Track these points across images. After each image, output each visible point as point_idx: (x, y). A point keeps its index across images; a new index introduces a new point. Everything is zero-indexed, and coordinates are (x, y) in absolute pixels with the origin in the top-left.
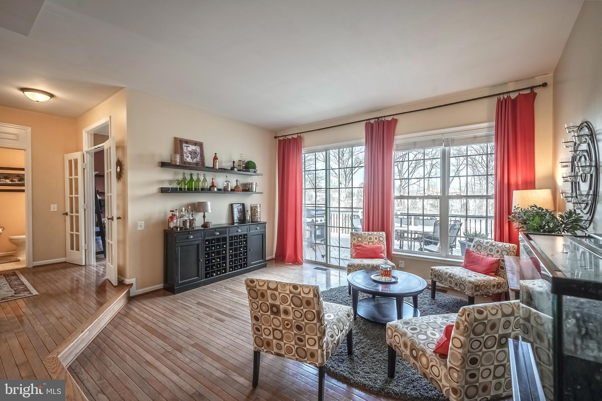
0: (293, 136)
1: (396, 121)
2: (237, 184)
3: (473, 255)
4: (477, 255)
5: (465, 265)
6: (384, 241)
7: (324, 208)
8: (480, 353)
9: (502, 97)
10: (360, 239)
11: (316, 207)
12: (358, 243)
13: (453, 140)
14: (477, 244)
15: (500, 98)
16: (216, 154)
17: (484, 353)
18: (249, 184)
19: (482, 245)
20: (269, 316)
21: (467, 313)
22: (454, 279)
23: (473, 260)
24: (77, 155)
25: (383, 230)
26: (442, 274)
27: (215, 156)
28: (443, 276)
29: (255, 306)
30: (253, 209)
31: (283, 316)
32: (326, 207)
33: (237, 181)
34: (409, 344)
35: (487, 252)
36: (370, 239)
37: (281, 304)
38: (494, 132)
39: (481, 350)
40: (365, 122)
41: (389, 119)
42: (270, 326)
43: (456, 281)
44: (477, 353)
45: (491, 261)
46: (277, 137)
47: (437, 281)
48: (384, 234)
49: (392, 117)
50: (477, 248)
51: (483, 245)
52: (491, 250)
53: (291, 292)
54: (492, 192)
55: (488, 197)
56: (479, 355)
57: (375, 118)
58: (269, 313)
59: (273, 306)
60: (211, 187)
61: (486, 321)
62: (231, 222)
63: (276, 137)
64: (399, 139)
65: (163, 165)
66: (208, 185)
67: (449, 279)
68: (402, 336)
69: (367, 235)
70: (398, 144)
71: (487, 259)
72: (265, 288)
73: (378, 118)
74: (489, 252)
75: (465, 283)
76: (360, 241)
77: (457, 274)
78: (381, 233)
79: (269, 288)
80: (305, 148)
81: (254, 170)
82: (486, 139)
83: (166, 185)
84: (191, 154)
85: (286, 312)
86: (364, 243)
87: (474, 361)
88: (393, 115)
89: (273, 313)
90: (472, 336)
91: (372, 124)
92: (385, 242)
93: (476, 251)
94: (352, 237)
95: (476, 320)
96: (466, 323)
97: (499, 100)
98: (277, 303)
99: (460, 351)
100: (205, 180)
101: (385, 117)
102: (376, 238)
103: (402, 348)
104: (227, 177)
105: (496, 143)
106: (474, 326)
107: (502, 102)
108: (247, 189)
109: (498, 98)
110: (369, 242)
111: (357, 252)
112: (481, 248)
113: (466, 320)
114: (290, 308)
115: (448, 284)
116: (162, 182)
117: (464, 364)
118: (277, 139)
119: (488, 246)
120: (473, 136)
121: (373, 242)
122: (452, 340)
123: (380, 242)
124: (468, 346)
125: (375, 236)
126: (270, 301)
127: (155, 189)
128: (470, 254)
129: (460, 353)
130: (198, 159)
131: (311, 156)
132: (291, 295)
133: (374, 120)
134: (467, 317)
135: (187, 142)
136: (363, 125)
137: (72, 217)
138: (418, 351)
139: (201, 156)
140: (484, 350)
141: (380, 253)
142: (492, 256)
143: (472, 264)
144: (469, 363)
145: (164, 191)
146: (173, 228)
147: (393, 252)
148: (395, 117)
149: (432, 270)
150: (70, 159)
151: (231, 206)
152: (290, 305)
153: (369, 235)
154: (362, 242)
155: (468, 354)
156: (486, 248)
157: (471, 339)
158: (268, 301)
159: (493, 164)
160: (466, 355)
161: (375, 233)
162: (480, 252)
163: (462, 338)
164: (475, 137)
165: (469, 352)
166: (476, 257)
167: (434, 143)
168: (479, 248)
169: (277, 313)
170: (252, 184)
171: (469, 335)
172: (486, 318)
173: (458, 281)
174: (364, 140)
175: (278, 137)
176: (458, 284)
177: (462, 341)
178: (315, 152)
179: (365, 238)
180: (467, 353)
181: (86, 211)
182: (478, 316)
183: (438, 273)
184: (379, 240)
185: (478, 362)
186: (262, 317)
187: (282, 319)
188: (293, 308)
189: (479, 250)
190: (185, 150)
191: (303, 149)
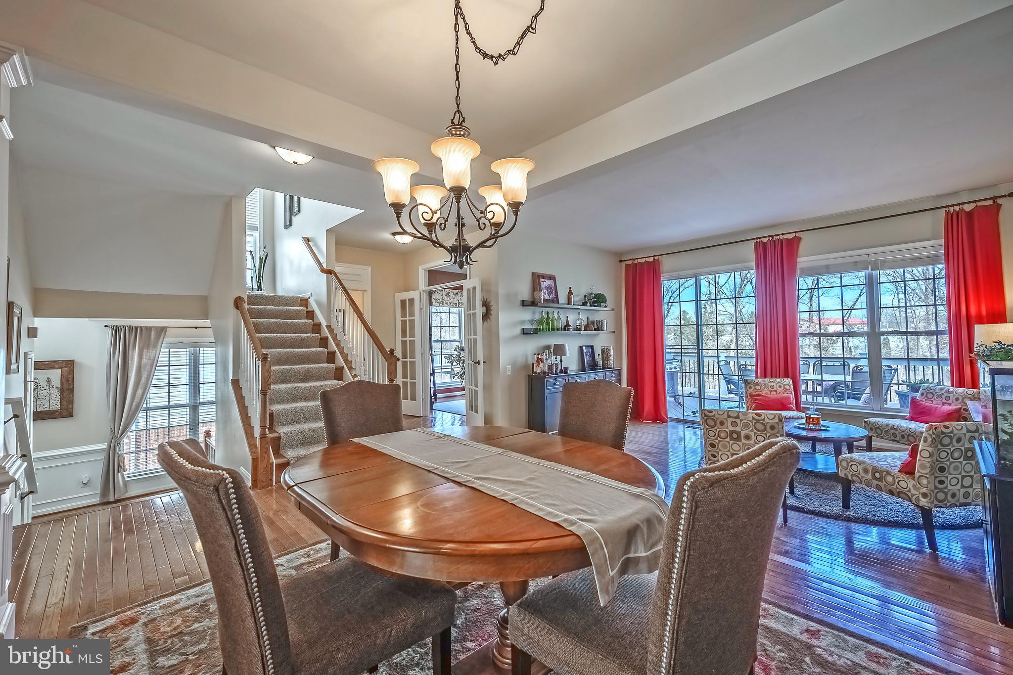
0: (647, 259)
1: (800, 239)
2: (588, 322)
3: (922, 404)
4: (927, 404)
5: (911, 417)
6: (791, 390)
7: (695, 351)
8: (948, 463)
9: (951, 209)
10: (758, 387)
11: (681, 349)
12: (755, 392)
13: (883, 262)
14: (926, 391)
15: (949, 210)
16: (570, 288)
17: (951, 463)
18: (599, 322)
19: (934, 392)
20: (728, 442)
21: (934, 427)
22: (899, 431)
23: (924, 410)
24: (414, 294)
25: (787, 376)
26: (882, 427)
27: (570, 291)
28: (883, 429)
29: (711, 434)
30: (605, 352)
31: (743, 441)
32: (698, 349)
33: (588, 318)
34: (870, 469)
35: (942, 401)
36: (772, 387)
37: (742, 430)
38: (942, 252)
39: (948, 460)
40: (755, 241)
41: (790, 236)
42: (729, 451)
43: (903, 433)
44: (945, 462)
45: (948, 411)
46: (623, 261)
47: (875, 435)
48: (790, 381)
49: (793, 235)
50: (927, 396)
51: (936, 393)
52: (947, 398)
53: (754, 419)
54: (943, 326)
55: (937, 333)
56: (947, 465)
57: (769, 236)
58: (728, 439)
59: (732, 432)
60: (565, 326)
61: (952, 435)
62: (580, 368)
63: (621, 261)
64: (803, 261)
65: (524, 304)
66: (562, 323)
67: (892, 431)
68: (860, 464)
69: (767, 382)
70: (802, 268)
71: (942, 409)
72: (725, 416)
73: (772, 236)
74: (944, 401)
75: (915, 434)
76: (759, 390)
77: (903, 425)
78: (786, 380)
79: (729, 416)
80: (664, 274)
81: (604, 304)
82: (932, 260)
83: (527, 326)
84: (547, 290)
85: (747, 437)
86: (764, 392)
87: (942, 469)
88: (795, 232)
89: (732, 439)
90: (940, 447)
91: (765, 244)
92: (793, 391)
93: (926, 400)
94: (747, 385)
95: (943, 433)
96: (933, 436)
97: (947, 213)
98: (738, 429)
99: (929, 460)
100: (559, 318)
101: (783, 234)
102: (780, 387)
103: (862, 474)
104: (579, 313)
105: (947, 265)
106: (941, 438)
107: (952, 215)
108: (598, 327)
109: (946, 211)
110: (771, 392)
111: (757, 403)
112: (933, 396)
113: (933, 433)
114: (752, 434)
115: (890, 437)
116: (523, 322)
117: (932, 472)
118: (623, 264)
119: (943, 394)
120: (912, 257)
121: (776, 391)
122: (920, 453)
123: (785, 391)
124: (936, 456)
125: (779, 384)
126: (731, 428)
127: (518, 331)
128: (918, 404)
129: (929, 462)
130: (553, 295)
131: (675, 284)
132: (754, 422)
133: (767, 239)
134: (934, 430)
135: (543, 277)
136: (751, 246)
137: (405, 364)
138: (881, 472)
139: (555, 291)
140: (951, 460)
141: (789, 404)
142: (950, 405)
143: (921, 415)
144: (937, 470)
145: (524, 332)
146: (539, 373)
147: (802, 406)
148: (798, 235)
149: (866, 422)
150: (403, 298)
151: (581, 348)
152: (752, 431)
153: (770, 382)
154: (761, 391)
155: (937, 463)
156: (939, 396)
157: (939, 449)
158: (727, 428)
159: (944, 290)
160: (934, 463)
161: (778, 380)
162: (932, 401)
163: (930, 449)
164: (916, 258)
165: (937, 460)
166: (926, 407)
167: (856, 266)
168: (930, 396)
169: (738, 438)
170: (602, 321)
171: (937, 446)
172: (952, 432)
173: (906, 432)
174: (753, 264)
175: (625, 261)
176: (906, 436)
177: (930, 451)
178: (679, 279)
179: (765, 387)
180: (935, 461)
181: (423, 355)
182: (944, 430)
183: (876, 425)
184: (784, 388)
185: (946, 471)
186: (719, 443)
187: (743, 444)
188: (755, 433)
189: (929, 399)
190: (543, 286)
191: (661, 275)
